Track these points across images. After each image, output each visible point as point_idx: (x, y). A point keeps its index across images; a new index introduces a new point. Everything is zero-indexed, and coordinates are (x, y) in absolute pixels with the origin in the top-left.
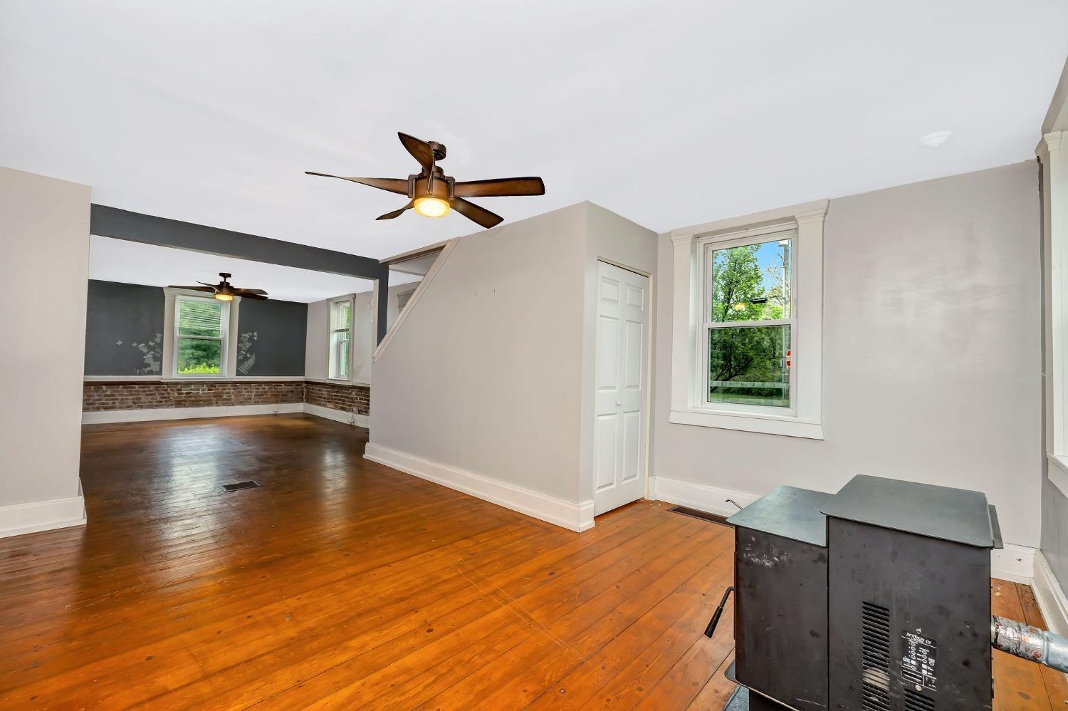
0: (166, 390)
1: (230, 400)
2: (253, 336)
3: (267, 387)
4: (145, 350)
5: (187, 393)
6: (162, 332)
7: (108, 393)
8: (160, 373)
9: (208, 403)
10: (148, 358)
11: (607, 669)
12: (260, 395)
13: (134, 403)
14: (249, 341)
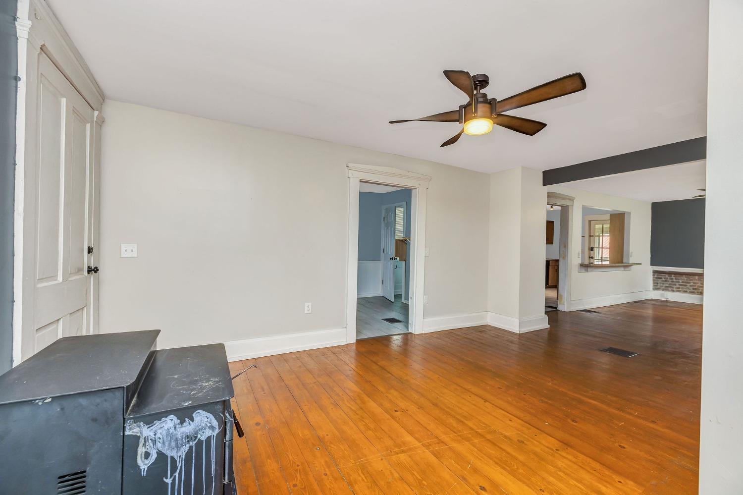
11: (324, 476)
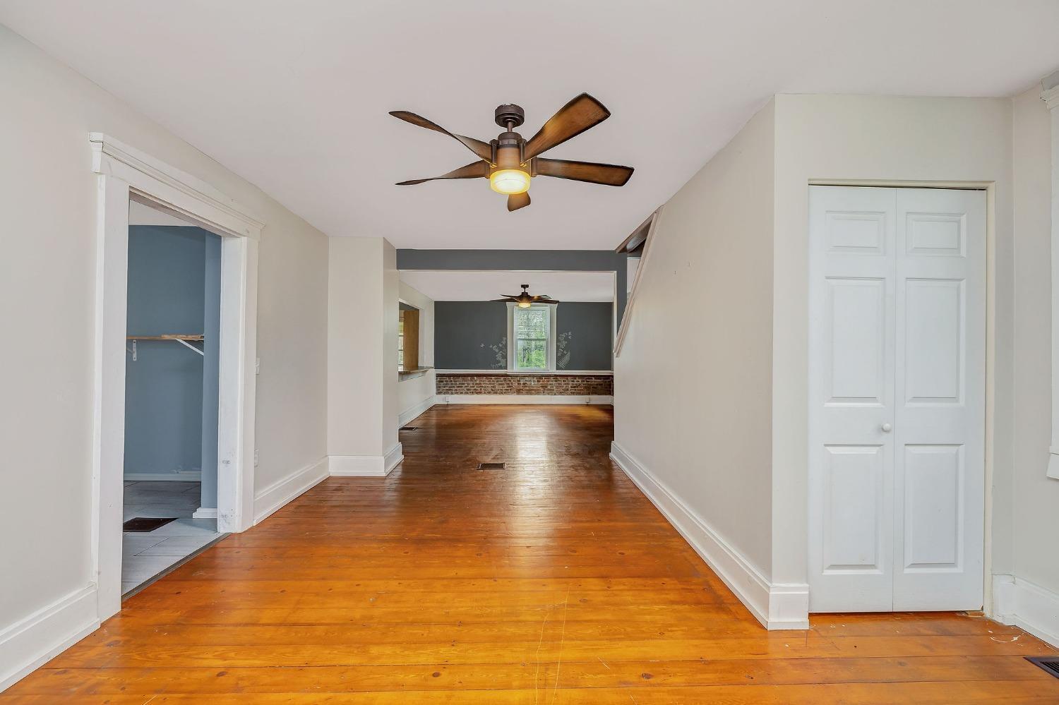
0: (510, 381)
1: (553, 390)
2: (568, 336)
3: (580, 381)
4: (497, 351)
5: (524, 384)
6: (507, 337)
7: (478, 382)
8: (506, 368)
9: (538, 392)
10: (499, 357)
12: (575, 387)
13: (492, 390)
14: (565, 340)
